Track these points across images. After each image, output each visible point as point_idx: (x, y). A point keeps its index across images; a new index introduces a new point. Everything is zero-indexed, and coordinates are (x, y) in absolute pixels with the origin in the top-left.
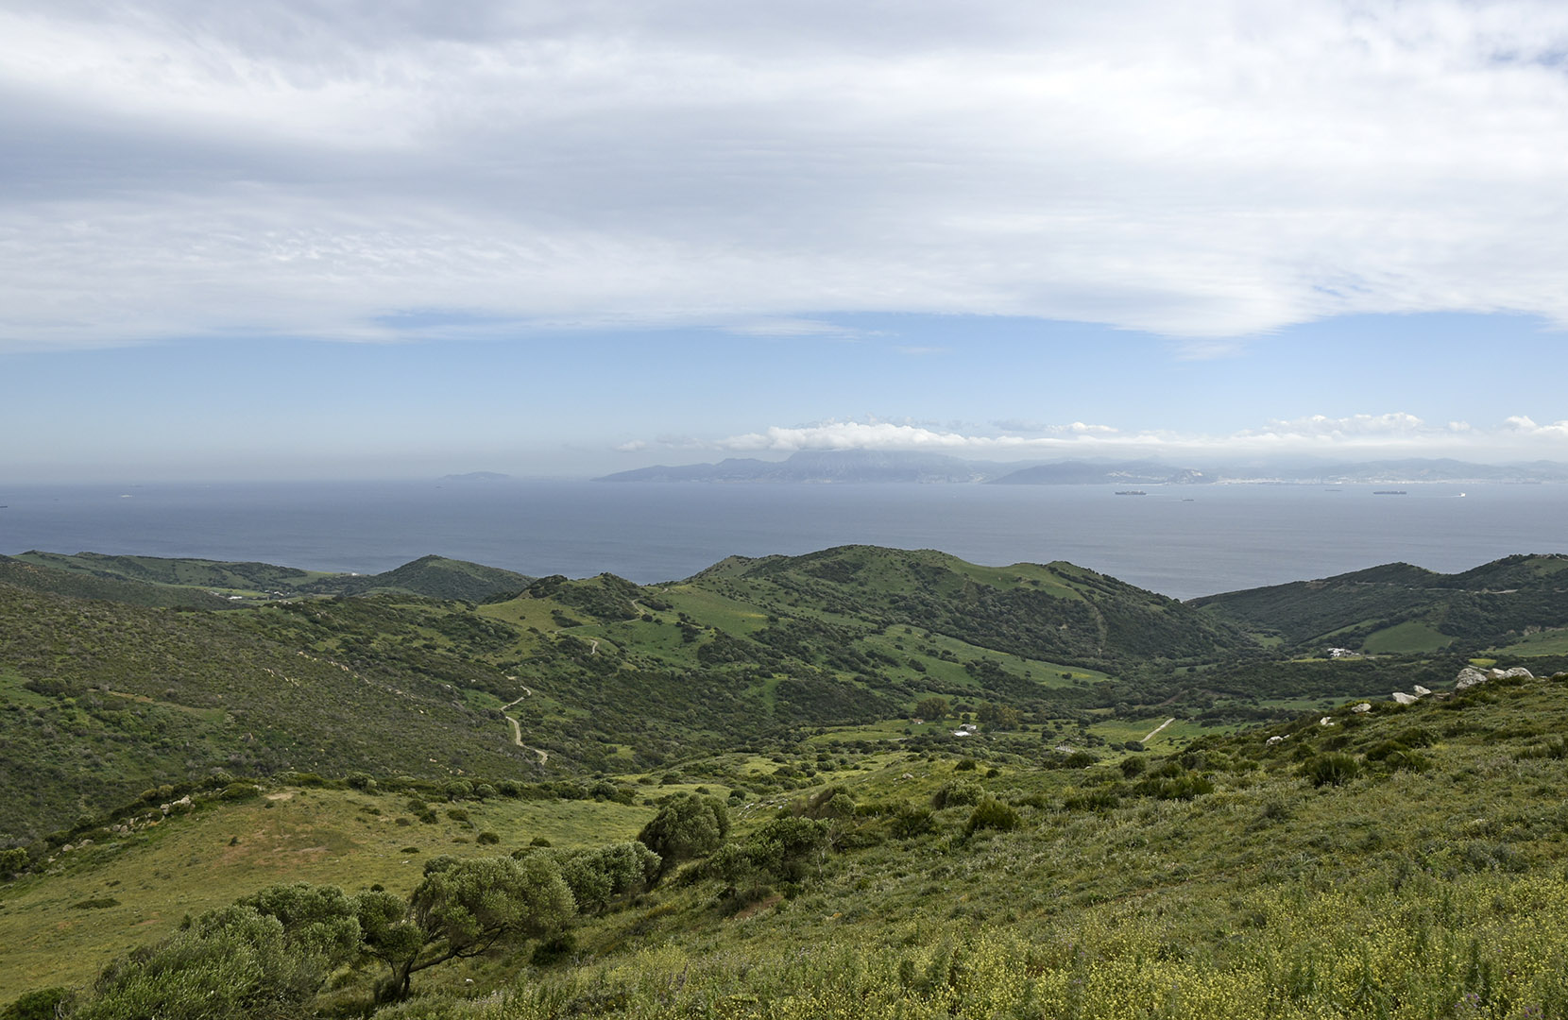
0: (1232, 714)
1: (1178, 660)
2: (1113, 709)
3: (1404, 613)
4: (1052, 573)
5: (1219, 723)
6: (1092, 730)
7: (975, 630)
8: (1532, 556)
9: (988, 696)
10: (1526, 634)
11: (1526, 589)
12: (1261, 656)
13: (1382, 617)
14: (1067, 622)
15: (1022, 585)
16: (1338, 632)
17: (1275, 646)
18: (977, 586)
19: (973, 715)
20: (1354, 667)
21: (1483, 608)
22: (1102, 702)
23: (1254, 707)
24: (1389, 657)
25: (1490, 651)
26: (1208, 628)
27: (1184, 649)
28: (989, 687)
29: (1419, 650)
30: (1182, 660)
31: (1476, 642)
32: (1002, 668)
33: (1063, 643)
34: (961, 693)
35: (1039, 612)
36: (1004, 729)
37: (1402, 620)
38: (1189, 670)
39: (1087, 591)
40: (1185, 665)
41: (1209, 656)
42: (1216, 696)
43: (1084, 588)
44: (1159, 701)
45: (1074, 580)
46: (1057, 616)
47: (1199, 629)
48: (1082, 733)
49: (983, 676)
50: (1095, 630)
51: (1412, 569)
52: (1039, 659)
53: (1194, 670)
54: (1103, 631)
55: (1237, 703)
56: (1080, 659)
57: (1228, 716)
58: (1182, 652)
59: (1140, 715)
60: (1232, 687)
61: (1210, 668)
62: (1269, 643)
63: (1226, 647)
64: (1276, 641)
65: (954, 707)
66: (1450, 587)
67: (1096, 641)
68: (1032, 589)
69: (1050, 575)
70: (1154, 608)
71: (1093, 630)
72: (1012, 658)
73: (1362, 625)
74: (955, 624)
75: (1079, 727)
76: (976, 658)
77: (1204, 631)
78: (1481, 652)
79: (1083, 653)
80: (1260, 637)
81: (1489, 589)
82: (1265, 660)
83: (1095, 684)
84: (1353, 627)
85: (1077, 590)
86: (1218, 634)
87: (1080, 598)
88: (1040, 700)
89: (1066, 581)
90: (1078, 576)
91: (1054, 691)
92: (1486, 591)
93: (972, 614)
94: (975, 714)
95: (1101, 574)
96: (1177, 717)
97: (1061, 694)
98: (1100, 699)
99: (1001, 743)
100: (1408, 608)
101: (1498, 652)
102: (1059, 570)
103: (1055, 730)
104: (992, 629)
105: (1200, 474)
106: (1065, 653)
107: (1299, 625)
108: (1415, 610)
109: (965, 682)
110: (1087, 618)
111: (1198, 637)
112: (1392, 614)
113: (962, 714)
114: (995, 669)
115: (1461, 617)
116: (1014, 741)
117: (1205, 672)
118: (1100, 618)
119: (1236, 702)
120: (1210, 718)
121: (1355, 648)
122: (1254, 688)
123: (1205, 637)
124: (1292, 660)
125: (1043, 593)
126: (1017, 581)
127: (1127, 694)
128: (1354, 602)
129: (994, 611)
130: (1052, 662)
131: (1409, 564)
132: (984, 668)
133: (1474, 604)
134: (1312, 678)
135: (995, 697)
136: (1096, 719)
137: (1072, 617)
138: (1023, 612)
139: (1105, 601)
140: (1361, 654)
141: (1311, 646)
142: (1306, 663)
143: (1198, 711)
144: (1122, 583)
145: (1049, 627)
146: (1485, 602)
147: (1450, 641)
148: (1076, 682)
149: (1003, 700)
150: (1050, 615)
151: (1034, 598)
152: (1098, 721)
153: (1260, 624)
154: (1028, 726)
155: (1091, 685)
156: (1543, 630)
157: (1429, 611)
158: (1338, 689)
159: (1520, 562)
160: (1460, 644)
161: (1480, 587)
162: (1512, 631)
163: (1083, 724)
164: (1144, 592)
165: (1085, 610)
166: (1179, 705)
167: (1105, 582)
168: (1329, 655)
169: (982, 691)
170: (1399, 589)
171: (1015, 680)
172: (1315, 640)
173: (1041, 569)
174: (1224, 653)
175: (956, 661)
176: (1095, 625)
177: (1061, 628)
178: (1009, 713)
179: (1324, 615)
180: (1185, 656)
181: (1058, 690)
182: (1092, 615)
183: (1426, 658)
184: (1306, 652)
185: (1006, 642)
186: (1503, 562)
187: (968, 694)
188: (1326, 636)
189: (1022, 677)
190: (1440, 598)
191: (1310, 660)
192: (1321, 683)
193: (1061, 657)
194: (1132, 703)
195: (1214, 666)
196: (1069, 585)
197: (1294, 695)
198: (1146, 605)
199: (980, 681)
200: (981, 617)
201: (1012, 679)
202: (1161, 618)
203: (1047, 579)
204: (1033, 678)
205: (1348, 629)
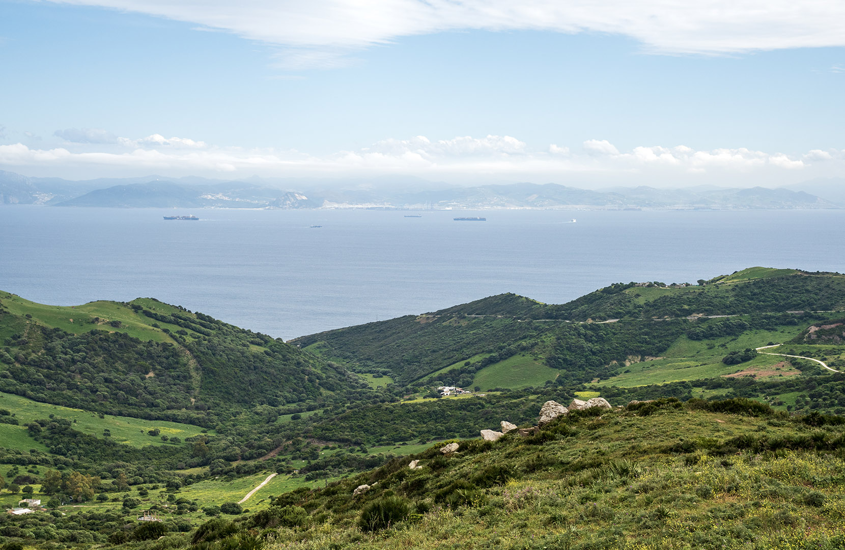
0: (339, 463)
1: (281, 407)
2: (208, 468)
3: (512, 347)
4: (136, 312)
5: (325, 475)
6: (184, 494)
7: (40, 383)
8: (632, 285)
9: (56, 463)
10: (628, 364)
11: (627, 318)
12: (369, 398)
13: (491, 351)
14: (154, 369)
15: (99, 327)
16: (449, 368)
17: (385, 386)
18: (43, 329)
19: (36, 488)
20: (465, 405)
21: (588, 339)
22: (196, 460)
23: (363, 455)
24: (498, 393)
25: (594, 383)
26: (313, 369)
27: (287, 394)
28: (59, 452)
29: (527, 385)
30: (286, 407)
31: (581, 374)
32: (75, 427)
33: (150, 393)
34: (22, 462)
35: (121, 359)
36: (76, 502)
37: (511, 354)
38: (293, 418)
39: (178, 332)
40: (289, 412)
41: (315, 401)
42: (322, 446)
43: (174, 328)
44: (260, 455)
45: (163, 319)
46: (143, 362)
47: (303, 372)
48: (171, 499)
49: (51, 439)
50: (187, 377)
51: (520, 300)
52: (120, 414)
53: (299, 418)
54: (196, 377)
55: (346, 452)
56: (169, 412)
57: (334, 467)
58: (286, 398)
59: (238, 473)
60: (340, 435)
61: (315, 414)
62: (378, 384)
63: (333, 391)
64: (385, 382)
65: (12, 479)
66: (556, 317)
67: (189, 389)
68: (112, 331)
69: (133, 315)
70: (255, 349)
71: (185, 378)
72: (88, 414)
73: (472, 361)
74: (14, 378)
75: (168, 491)
76: (41, 417)
77: (310, 374)
78: (586, 385)
79: (173, 404)
80: (369, 376)
81: (593, 319)
82: (375, 403)
83: (187, 440)
84: (462, 363)
85: (166, 331)
86: (324, 376)
87: (169, 340)
88: (121, 463)
89: (153, 321)
90: (167, 314)
91: (139, 451)
92: (590, 321)
93: (37, 364)
94: (40, 486)
95: (193, 312)
96: (280, 472)
97: (147, 454)
98: (192, 457)
99: (72, 518)
100: (516, 341)
101: (602, 383)
102: (145, 308)
103: (140, 498)
104: (62, 381)
105: (304, 198)
106: (152, 405)
107: (409, 362)
108: (524, 344)
109: (26, 447)
110: (177, 363)
111: (303, 380)
112: (501, 348)
113: (22, 487)
114: (66, 429)
115: (569, 349)
116: (89, 515)
117: (311, 419)
118: (192, 363)
119: (344, 451)
120: (315, 470)
121: (465, 386)
122: (363, 434)
123: (310, 381)
124: (402, 402)
125: (125, 336)
126: (93, 322)
127: (224, 449)
128: (464, 336)
129: (65, 360)
130: (136, 416)
131: (517, 294)
132: (52, 429)
133: (579, 334)
134: (422, 420)
135: (65, 463)
136: (188, 481)
137: (160, 363)
138: (100, 359)
139: (199, 343)
140: (472, 392)
141: (422, 384)
142: (416, 404)
143: (303, 463)
144: (218, 322)
145: (132, 376)
146: (590, 332)
147: (556, 374)
148: (164, 439)
149: (75, 466)
150: (133, 361)
151: (114, 342)
152: (190, 483)
153: (369, 363)
154: (107, 495)
155: (183, 441)
156: (642, 360)
157: (536, 344)
158: (449, 430)
159: (621, 290)
160: (566, 377)
161: (585, 318)
162: (615, 362)
163: (173, 487)
164: (243, 331)
165: (175, 354)
166: (281, 457)
167: (198, 320)
168: (439, 394)
169: (49, 457)
170: (508, 321)
171: (91, 441)
172: (426, 379)
173: (123, 308)
174: (331, 397)
175: (15, 422)
176: (188, 371)
177: (147, 376)
178: (83, 482)
179: (434, 351)
180: (289, 402)
181: (144, 449)
182: (185, 360)
183: (534, 393)
184: (416, 392)
185: (79, 396)
186: (607, 291)
187: (31, 462)
188: (437, 374)
189: (100, 437)
190: (547, 330)
191: (420, 400)
192: (431, 425)
193: (148, 410)
194: (229, 459)
195: (320, 412)
196: (155, 326)
197: (404, 440)
198: (244, 345)
199: (47, 446)
200: (49, 368)
201: (88, 439)
202: (262, 361)
203: (130, 319)
204: (114, 437)
205: (459, 366)
